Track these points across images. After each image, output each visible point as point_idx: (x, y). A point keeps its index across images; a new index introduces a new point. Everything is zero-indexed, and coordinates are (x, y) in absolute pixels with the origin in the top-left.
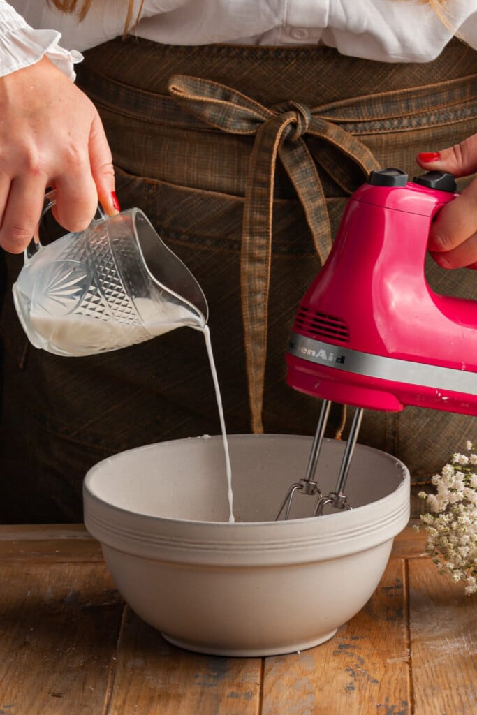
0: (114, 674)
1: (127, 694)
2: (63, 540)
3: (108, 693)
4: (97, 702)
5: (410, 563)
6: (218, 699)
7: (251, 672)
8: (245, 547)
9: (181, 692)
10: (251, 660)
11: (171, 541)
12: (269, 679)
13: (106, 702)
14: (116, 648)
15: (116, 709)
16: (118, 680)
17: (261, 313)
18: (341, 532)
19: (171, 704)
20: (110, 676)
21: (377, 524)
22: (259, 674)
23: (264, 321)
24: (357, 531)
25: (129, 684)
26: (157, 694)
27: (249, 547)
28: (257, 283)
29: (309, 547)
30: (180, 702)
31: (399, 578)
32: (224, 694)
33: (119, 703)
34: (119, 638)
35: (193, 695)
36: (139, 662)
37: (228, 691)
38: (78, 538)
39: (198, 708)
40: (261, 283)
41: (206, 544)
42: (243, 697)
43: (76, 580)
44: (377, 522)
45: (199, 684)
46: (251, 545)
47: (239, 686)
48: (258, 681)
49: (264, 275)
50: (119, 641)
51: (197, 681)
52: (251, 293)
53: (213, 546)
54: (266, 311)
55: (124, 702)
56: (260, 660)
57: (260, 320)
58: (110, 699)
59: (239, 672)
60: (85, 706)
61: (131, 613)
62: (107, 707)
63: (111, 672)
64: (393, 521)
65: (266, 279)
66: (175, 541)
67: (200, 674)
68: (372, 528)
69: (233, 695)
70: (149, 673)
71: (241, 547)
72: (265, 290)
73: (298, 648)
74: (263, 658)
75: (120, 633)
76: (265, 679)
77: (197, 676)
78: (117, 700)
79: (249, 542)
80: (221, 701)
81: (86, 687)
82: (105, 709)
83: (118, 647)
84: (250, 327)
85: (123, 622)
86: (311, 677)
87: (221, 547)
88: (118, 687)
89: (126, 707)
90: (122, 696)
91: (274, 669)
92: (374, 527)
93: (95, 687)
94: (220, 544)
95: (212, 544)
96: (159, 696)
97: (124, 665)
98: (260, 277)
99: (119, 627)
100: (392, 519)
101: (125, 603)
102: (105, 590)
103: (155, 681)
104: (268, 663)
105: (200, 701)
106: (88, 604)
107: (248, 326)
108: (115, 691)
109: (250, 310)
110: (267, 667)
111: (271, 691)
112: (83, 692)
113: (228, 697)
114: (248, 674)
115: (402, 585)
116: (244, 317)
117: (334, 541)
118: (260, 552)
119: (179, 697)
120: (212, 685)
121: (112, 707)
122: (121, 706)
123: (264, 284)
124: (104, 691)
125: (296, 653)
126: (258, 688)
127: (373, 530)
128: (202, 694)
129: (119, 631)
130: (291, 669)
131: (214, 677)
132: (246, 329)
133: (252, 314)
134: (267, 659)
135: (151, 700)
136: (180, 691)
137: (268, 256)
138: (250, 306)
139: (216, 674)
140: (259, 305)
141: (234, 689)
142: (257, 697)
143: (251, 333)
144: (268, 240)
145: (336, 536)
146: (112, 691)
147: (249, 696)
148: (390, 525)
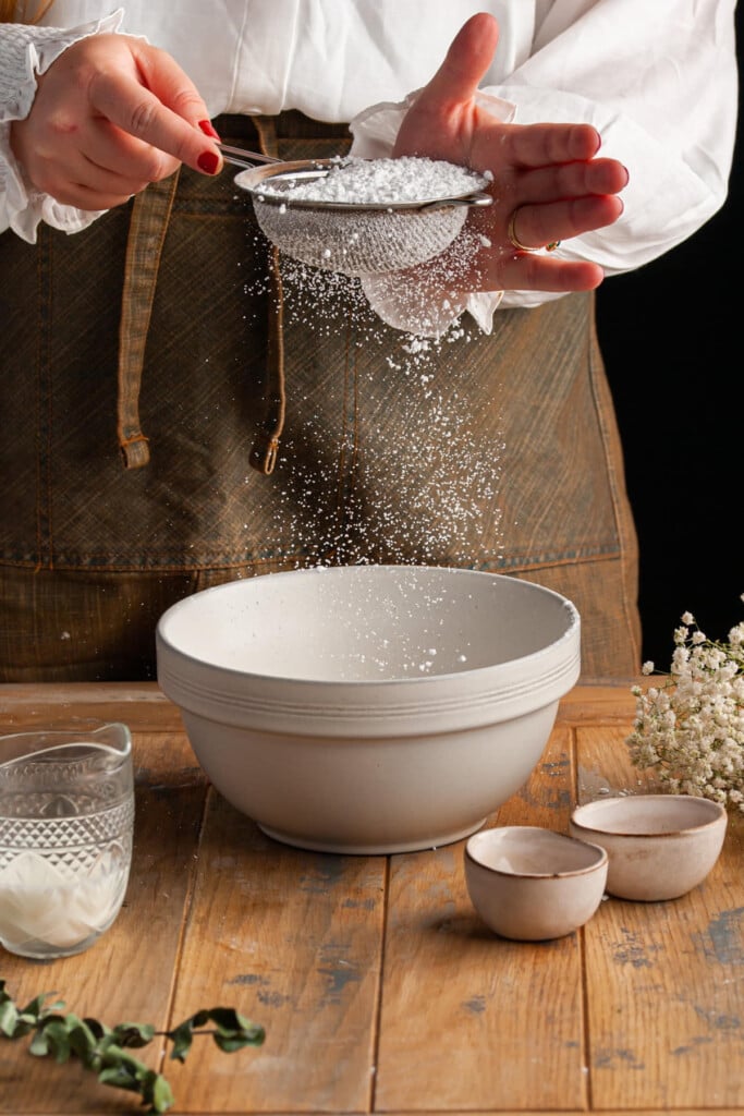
0: (195, 876)
1: (211, 903)
2: (130, 703)
3: (187, 902)
4: (173, 914)
5: (578, 733)
6: (331, 908)
7: (372, 874)
8: (360, 713)
9: (282, 900)
10: (373, 859)
11: (266, 703)
12: (396, 882)
13: (185, 913)
14: (197, 842)
15: (197, 921)
16: (200, 883)
17: (150, 262)
18: (487, 694)
19: (270, 914)
20: (190, 880)
21: (534, 683)
22: (383, 876)
23: (153, 274)
24: (508, 692)
25: (215, 889)
26: (250, 903)
27: (366, 713)
28: (152, 223)
29: (446, 713)
30: (281, 913)
31: (565, 751)
32: (337, 904)
33: (201, 914)
34: (202, 830)
35: (298, 904)
36: (228, 861)
37: (343, 899)
38: (147, 700)
39: (304, 920)
40: (157, 223)
41: (312, 708)
42: (362, 906)
43: (145, 755)
44: (535, 680)
45: (304, 890)
46: (369, 709)
47: (358, 891)
48: (382, 885)
49: (162, 213)
50: (201, 835)
51: (303, 885)
52: (142, 233)
53: (320, 712)
54: (158, 262)
55: (208, 913)
56: (385, 859)
57: (147, 271)
58: (190, 909)
59: (356, 874)
60: (158, 918)
61: (219, 797)
62: (186, 919)
63: (190, 873)
64: (556, 679)
65: (164, 220)
66: (270, 704)
67: (307, 877)
68: (527, 689)
69: (350, 904)
70: (240, 875)
71: (354, 713)
72: (161, 234)
73: (433, 844)
74: (389, 856)
75: (204, 824)
76: (391, 883)
77: (302, 879)
78: (199, 911)
79: (366, 707)
80: (333, 912)
81: (159, 894)
82: (183, 921)
83: (200, 840)
84: (133, 276)
85: (206, 810)
86: (450, 881)
87: (329, 712)
88: (200, 893)
89: (211, 920)
90: (206, 906)
91: (402, 871)
92: (531, 687)
93: (170, 894)
94: (327, 709)
95: (318, 708)
96: (254, 905)
97: (208, 864)
98: (157, 215)
99: (202, 814)
100: (555, 676)
101: (210, 784)
102: (184, 767)
103: (247, 885)
104: (395, 863)
105: (307, 911)
106: (161, 787)
107: (130, 277)
108: (197, 899)
109: (138, 255)
110: (394, 867)
111: (398, 897)
112: (155, 900)
113: (343, 906)
114: (370, 877)
115: (569, 762)
116: (128, 263)
117: (479, 705)
118: (380, 719)
119: (279, 906)
120: (322, 891)
121: (193, 919)
122: (204, 918)
123: (161, 226)
124: (183, 899)
125: (431, 849)
126: (382, 894)
127: (530, 691)
128: (309, 902)
129: (201, 820)
130: (425, 870)
131: (325, 880)
132: (127, 278)
133: (138, 260)
134: (393, 858)
135: (243, 910)
136: (281, 898)
137: (172, 190)
138: (138, 250)
139: (327, 877)
140: (149, 251)
141: (351, 896)
142: (380, 907)
143: (133, 284)
144: (164, 224)
145: (480, 698)
146: (192, 899)
147: (370, 905)
148: (552, 684)
